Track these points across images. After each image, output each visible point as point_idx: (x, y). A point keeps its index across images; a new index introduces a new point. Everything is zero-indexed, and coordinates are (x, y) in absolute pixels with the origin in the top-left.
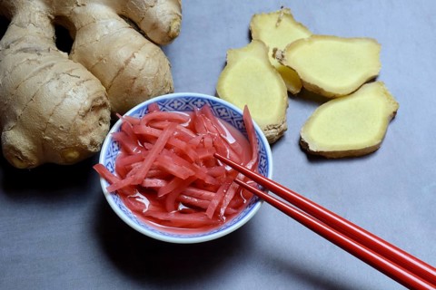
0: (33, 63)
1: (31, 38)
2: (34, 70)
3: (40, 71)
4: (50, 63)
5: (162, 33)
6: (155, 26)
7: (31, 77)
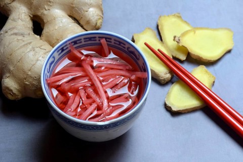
0: (20, 41)
1: (19, 27)
2: (21, 45)
3: (24, 45)
4: (29, 41)
5: (92, 26)
6: (88, 22)
7: (19, 49)
